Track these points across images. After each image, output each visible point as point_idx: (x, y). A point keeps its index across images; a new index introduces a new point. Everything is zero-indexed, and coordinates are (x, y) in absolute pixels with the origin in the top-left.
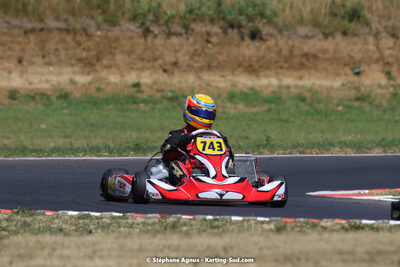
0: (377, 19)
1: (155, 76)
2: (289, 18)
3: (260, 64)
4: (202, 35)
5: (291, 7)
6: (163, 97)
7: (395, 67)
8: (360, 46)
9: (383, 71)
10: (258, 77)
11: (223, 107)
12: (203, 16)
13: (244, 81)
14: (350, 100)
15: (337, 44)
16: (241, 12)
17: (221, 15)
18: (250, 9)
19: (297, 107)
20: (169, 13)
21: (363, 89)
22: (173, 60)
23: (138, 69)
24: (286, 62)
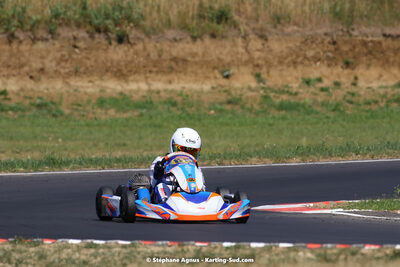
0: (245, 21)
1: (22, 83)
2: (157, 21)
3: (129, 69)
4: (69, 40)
5: (159, 11)
6: (32, 105)
7: (264, 70)
8: (228, 48)
9: (252, 74)
10: (127, 81)
11: (94, 113)
12: (69, 20)
13: (113, 86)
14: (221, 104)
15: (206, 47)
16: (107, 16)
17: (88, 20)
18: (117, 13)
19: (169, 111)
20: (34, 18)
21: (233, 93)
22: (40, 66)
23: (4, 76)
24: (155, 66)
